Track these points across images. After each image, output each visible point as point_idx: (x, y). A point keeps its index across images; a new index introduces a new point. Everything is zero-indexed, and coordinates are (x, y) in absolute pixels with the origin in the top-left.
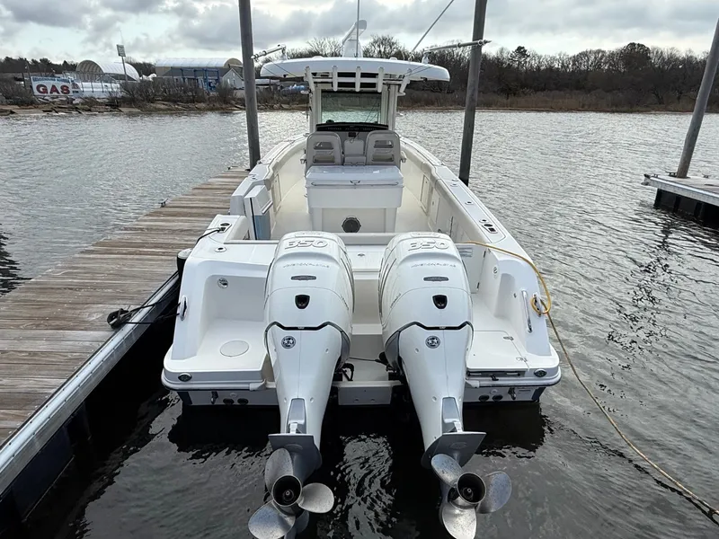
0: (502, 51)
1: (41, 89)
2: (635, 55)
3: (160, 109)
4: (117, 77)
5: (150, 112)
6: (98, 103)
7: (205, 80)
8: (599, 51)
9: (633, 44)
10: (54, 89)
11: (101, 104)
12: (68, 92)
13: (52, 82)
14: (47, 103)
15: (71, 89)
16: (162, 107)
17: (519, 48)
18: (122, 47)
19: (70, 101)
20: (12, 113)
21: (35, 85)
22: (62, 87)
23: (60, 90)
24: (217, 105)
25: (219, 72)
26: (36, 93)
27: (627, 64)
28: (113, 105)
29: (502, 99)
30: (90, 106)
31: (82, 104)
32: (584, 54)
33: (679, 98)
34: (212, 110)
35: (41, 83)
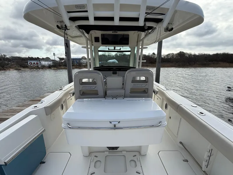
0: (149, 54)
1: (30, 63)
2: (181, 54)
3: (62, 68)
4: (52, 60)
5: (59, 69)
6: (45, 67)
7: (76, 61)
8: (173, 53)
9: (181, 52)
10: (34, 63)
11: (46, 67)
12: (38, 64)
13: (34, 62)
14: (31, 67)
15: (39, 63)
16: (63, 67)
17: (153, 53)
18: (55, 53)
19: (38, 66)
20: (20, 69)
21: (29, 62)
22: (36, 63)
23: (36, 64)
24: (78, 67)
25: (80, 59)
26: (29, 64)
27: (180, 56)
28: (50, 67)
29: (151, 65)
30: (44, 67)
31: (41, 67)
32: (169, 54)
33: (195, 64)
34: (76, 68)
35: (31, 62)
